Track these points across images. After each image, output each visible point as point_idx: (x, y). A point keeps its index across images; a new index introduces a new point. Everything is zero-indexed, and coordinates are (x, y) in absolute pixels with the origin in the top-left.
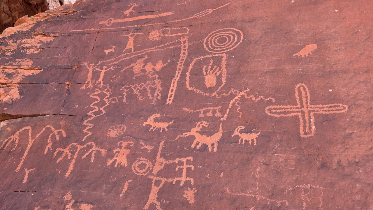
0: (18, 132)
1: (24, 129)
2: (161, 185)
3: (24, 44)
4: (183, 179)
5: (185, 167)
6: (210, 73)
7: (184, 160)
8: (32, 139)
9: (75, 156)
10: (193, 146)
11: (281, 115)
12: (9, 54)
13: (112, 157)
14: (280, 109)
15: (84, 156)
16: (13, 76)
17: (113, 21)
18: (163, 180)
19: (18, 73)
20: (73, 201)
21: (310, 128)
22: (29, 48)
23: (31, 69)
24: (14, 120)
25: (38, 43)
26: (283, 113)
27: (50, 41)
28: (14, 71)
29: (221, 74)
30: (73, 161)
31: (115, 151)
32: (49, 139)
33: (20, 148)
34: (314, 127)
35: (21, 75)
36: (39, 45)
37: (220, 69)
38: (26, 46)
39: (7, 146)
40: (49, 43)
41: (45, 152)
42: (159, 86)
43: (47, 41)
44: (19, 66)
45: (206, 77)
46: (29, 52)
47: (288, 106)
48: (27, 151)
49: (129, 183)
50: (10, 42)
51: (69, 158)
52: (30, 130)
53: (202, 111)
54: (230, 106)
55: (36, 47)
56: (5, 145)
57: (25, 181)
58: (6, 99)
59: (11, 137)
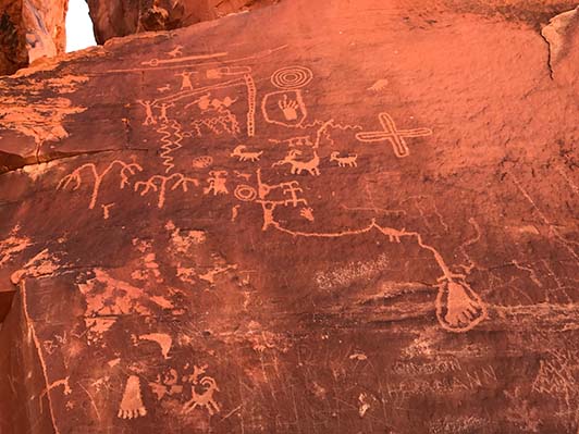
0: (77, 171)
1: (84, 166)
2: (273, 208)
3: (51, 83)
4: (295, 201)
5: (293, 190)
6: (287, 107)
7: (289, 184)
8: (99, 175)
9: (163, 188)
10: (293, 172)
11: (373, 140)
13: (208, 186)
14: (370, 135)
15: (174, 187)
17: (158, 62)
18: (274, 204)
20: (178, 230)
22: (61, 87)
25: (71, 83)
26: (373, 138)
27: (85, 81)
29: (299, 108)
30: (162, 193)
31: (209, 180)
33: (86, 186)
37: (297, 103)
38: (55, 85)
39: (66, 185)
40: (85, 83)
41: (122, 187)
42: (234, 121)
43: (82, 81)
45: (285, 111)
47: (377, 132)
48: (96, 187)
49: (238, 209)
50: (32, 81)
51: (156, 190)
52: (93, 167)
53: (290, 141)
54: (319, 135)
56: (62, 185)
57: (106, 216)
58: (50, 137)
59: (68, 176)
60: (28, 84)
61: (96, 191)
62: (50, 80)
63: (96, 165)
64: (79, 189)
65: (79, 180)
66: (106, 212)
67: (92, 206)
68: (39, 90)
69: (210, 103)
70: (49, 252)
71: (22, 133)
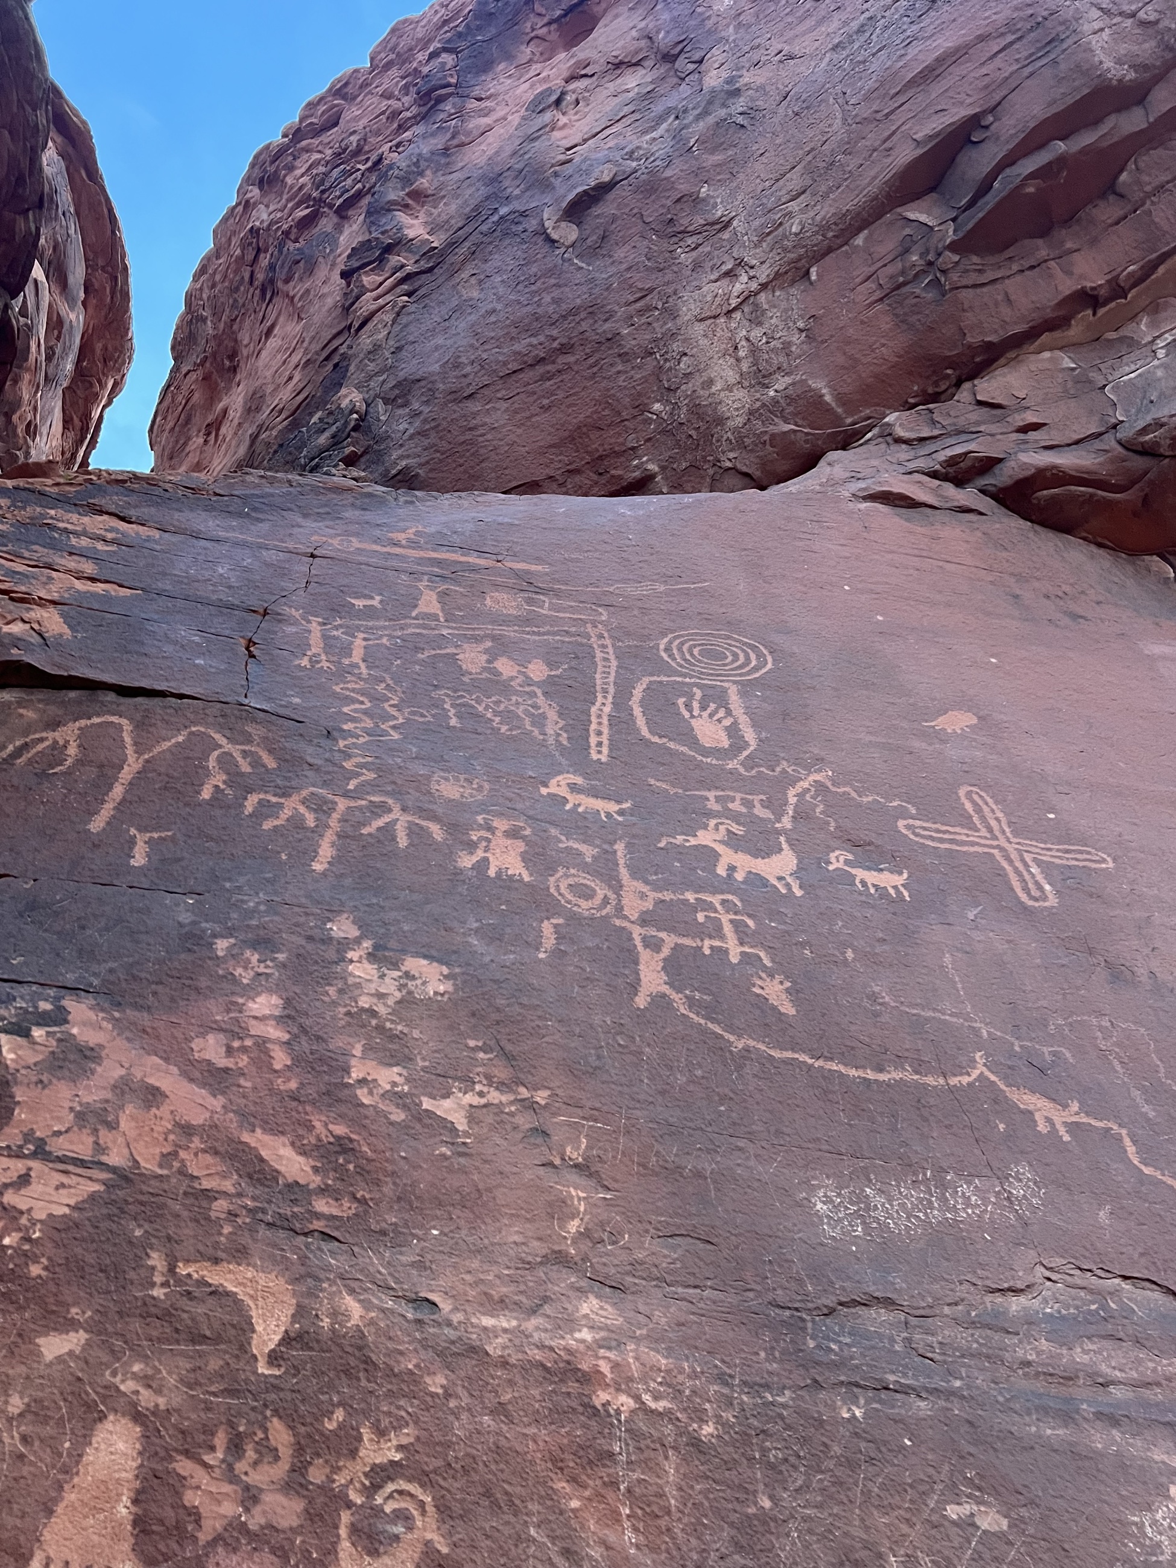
0: (74, 726)
1: (98, 720)
2: (666, 952)
3: (53, 519)
4: (733, 947)
5: (724, 917)
6: (700, 716)
7: (712, 899)
8: (139, 753)
9: (334, 824)
10: (722, 871)
11: (947, 846)
13: (471, 849)
14: (938, 831)
15: (369, 829)
16: (33, 582)
17: (358, 544)
18: (670, 940)
19: (50, 579)
20: (367, 944)
21: (1040, 888)
22: (77, 534)
23: (94, 580)
24: (46, 693)
26: (952, 841)
28: (32, 569)
29: (735, 723)
31: (474, 835)
33: (91, 769)
34: (1047, 887)
35: (59, 584)
36: (110, 536)
37: (729, 713)
38: (62, 525)
42: (552, 715)
44: (48, 562)
45: (693, 722)
46: (80, 542)
47: (958, 830)
48: (123, 781)
49: (556, 927)
51: (310, 823)
52: (128, 728)
53: (710, 795)
54: (792, 800)
55: (100, 538)
56: (18, 752)
57: (138, 862)
58: (13, 628)
59: (44, 735)
61: (119, 790)
63: (140, 726)
64: (68, 773)
65: (72, 750)
66: (141, 849)
67: (98, 824)
69: (489, 662)
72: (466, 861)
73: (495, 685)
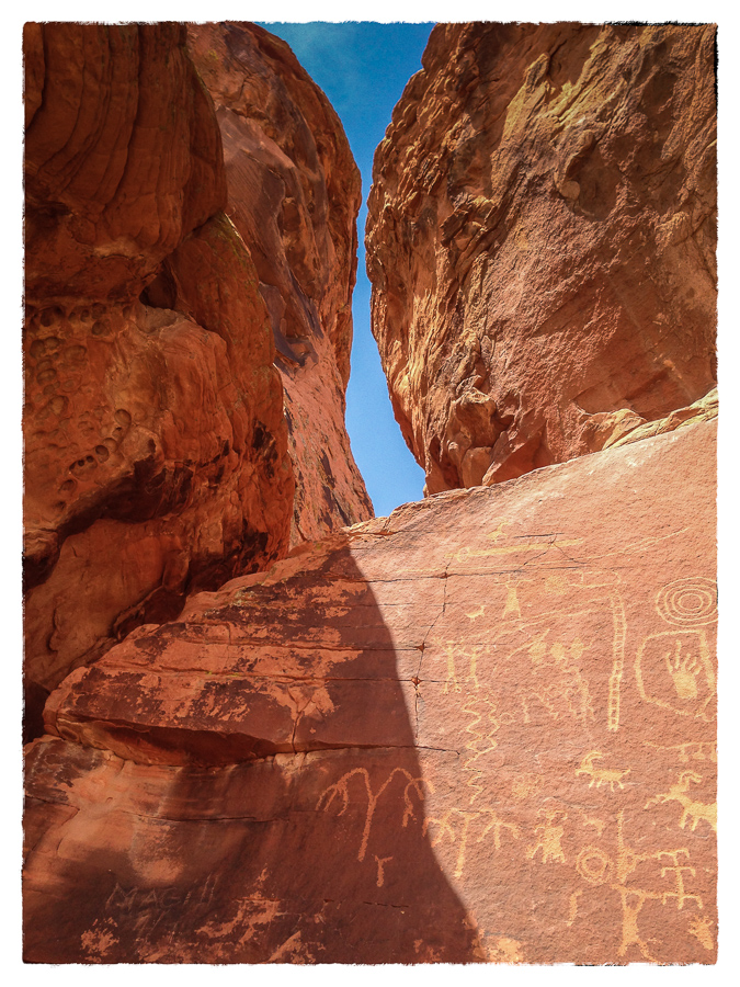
0: (344, 778)
1: (353, 772)
2: (640, 907)
3: (316, 596)
4: (681, 895)
5: (678, 870)
6: (680, 668)
7: (672, 854)
8: (374, 794)
9: (464, 836)
10: (682, 825)
12: (294, 617)
13: (532, 842)
15: (480, 837)
16: (313, 663)
17: (470, 553)
18: (642, 895)
19: (320, 658)
22: (328, 605)
23: (339, 648)
24: (330, 753)
25: (342, 595)
27: (362, 591)
28: (311, 652)
29: (702, 673)
30: (463, 847)
31: (534, 829)
32: (406, 797)
33: (355, 811)
35: (324, 661)
36: (343, 599)
37: (699, 661)
38: (320, 600)
39: (328, 805)
40: (361, 597)
41: (405, 824)
42: (585, 692)
43: (356, 592)
44: (318, 641)
45: (675, 677)
46: (330, 613)
48: (369, 818)
49: (578, 898)
50: (291, 593)
51: (453, 838)
52: (367, 776)
53: (682, 748)
55: (338, 604)
56: (323, 805)
57: (380, 883)
58: (309, 710)
59: (333, 786)
60: (286, 599)
61: (368, 826)
62: (314, 590)
63: (372, 772)
64: (345, 816)
65: (346, 798)
66: (381, 872)
67: (361, 855)
68: (300, 612)
69: (548, 649)
70: (303, 940)
71: (275, 701)
72: (530, 854)
73: (552, 672)
